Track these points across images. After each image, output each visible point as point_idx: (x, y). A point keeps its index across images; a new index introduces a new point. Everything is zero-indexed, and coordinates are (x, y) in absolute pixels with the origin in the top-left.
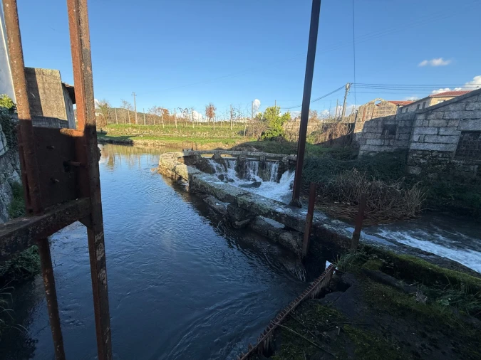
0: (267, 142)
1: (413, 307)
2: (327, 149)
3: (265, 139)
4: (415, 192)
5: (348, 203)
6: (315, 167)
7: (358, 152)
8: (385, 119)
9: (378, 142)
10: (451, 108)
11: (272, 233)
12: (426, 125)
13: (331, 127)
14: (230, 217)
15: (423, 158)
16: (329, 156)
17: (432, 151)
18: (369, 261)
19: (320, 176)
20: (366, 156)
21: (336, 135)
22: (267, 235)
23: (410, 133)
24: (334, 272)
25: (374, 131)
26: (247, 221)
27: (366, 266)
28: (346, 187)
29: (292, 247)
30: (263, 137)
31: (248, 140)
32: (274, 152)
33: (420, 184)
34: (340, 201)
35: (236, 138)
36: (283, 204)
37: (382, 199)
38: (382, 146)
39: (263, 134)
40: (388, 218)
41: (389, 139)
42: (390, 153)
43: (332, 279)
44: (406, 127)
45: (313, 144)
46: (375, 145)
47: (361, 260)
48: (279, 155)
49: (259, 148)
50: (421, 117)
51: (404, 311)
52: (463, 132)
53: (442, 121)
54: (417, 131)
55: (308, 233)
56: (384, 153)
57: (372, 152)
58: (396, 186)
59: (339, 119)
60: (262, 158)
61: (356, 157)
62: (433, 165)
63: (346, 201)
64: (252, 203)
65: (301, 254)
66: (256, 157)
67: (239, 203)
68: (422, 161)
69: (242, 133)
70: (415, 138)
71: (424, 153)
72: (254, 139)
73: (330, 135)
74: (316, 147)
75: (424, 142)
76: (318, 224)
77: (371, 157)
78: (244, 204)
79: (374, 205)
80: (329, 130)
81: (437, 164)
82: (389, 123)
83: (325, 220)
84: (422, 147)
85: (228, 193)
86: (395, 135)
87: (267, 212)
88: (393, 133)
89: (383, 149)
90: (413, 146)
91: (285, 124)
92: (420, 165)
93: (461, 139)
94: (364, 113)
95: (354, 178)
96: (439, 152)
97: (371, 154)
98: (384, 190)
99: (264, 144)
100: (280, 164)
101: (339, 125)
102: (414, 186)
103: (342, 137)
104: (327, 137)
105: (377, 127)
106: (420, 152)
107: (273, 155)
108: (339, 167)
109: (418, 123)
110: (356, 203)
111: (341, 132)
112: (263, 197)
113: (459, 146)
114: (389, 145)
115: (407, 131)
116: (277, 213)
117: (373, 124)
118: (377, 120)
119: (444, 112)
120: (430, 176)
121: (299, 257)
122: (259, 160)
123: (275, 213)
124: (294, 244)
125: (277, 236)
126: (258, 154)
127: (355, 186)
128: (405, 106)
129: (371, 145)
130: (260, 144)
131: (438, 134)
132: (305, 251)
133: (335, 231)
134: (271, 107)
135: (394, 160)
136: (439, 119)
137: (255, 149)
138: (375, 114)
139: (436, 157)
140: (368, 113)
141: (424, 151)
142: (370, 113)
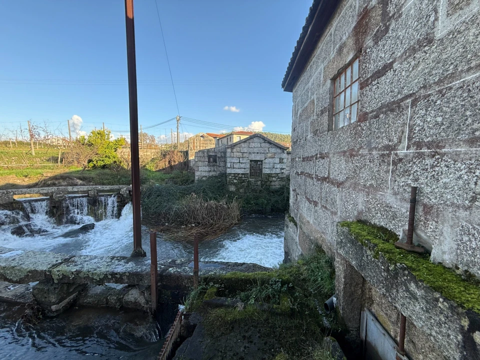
0: (98, 171)
1: (238, 317)
2: (168, 175)
3: (94, 167)
4: (234, 204)
5: (193, 225)
6: (158, 196)
7: (194, 177)
8: (208, 151)
9: (207, 169)
10: (243, 145)
11: (113, 299)
12: (233, 156)
13: (169, 154)
14: (39, 303)
15: (235, 179)
16: (170, 184)
17: (239, 174)
18: (208, 291)
19: (165, 204)
20: (200, 181)
21: (175, 162)
22: (107, 303)
23: (225, 161)
24: (183, 317)
25: (203, 160)
26: (72, 297)
27: (206, 298)
28: (189, 211)
29: (140, 305)
30: (91, 164)
31: (67, 170)
32: (109, 184)
33: (236, 198)
34: (186, 225)
35: (45, 167)
36: (124, 258)
37: (216, 215)
38: (210, 171)
39: (90, 161)
40: (222, 229)
41: (213, 166)
42: (216, 177)
43: (182, 326)
44: (222, 157)
45: (154, 170)
46: (205, 171)
47: (203, 292)
48: (116, 187)
49: (85, 179)
50: (229, 150)
51: (233, 325)
52: (251, 161)
53: (240, 154)
54: (228, 160)
55: (154, 284)
56: (212, 177)
57: (204, 176)
58: (223, 202)
59: (175, 147)
60: (91, 193)
61: (193, 181)
62: (241, 183)
63: (191, 223)
64: (78, 272)
65: (151, 309)
66: (84, 192)
67: (55, 277)
68: (235, 181)
69: (55, 160)
70: (228, 165)
71: (236, 175)
72: (76, 168)
73: (169, 162)
74: (158, 173)
75: (234, 168)
76: (164, 270)
77: (204, 181)
78: (64, 276)
79: (212, 221)
80: (168, 156)
81: (243, 183)
82: (211, 154)
83: (170, 263)
84: (233, 171)
85: (32, 267)
86: (216, 162)
87: (102, 277)
88: (215, 161)
89: (211, 174)
90: (229, 171)
91: (119, 150)
92: (234, 184)
93: (251, 165)
94: (194, 144)
95: (194, 202)
96: (242, 174)
97: (204, 178)
98: (217, 207)
99: (93, 174)
100: (118, 197)
101: (175, 153)
102: (234, 200)
103: (180, 163)
104: (167, 163)
105: (204, 156)
106: (233, 175)
107: (108, 187)
108: (181, 193)
109: (228, 155)
110: (199, 223)
111: (178, 159)
112: (96, 257)
113: (250, 170)
114: (214, 171)
115: (223, 160)
116: (116, 274)
117: (201, 154)
118: (203, 151)
119: (240, 147)
120: (241, 191)
121: (150, 314)
122: (88, 196)
123: (113, 274)
124: (142, 300)
125: (119, 300)
126: (85, 188)
127: (195, 208)
128: (220, 139)
129: (202, 171)
130: (87, 175)
131: (240, 162)
132: (154, 305)
133: (179, 273)
134: (98, 129)
135: (220, 182)
136: (238, 152)
137: (80, 182)
138: (201, 145)
139: (241, 177)
140: (197, 143)
141: (234, 174)
142: (198, 144)
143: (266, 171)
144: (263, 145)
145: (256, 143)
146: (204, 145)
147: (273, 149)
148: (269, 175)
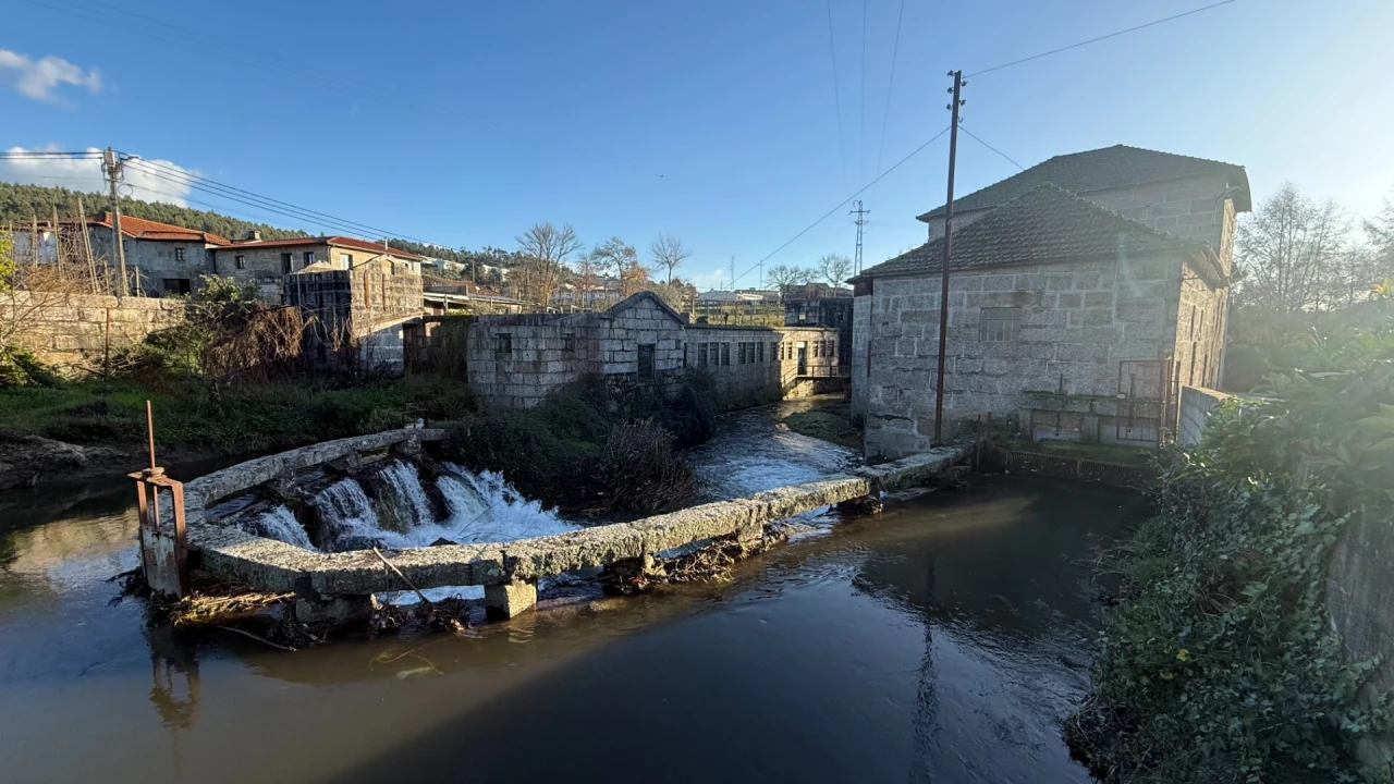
10: (626, 312)
12: (612, 337)
15: (616, 385)
17: (622, 374)
23: (598, 348)
25: (553, 346)
38: (564, 373)
41: (570, 359)
46: (558, 372)
50: (606, 325)
52: (639, 346)
53: (623, 332)
54: (606, 345)
62: (626, 394)
68: (618, 390)
70: (606, 356)
71: (618, 378)
75: (614, 362)
81: (628, 392)
82: (566, 331)
84: (613, 369)
86: (574, 351)
90: (606, 369)
92: (616, 397)
93: (639, 355)
96: (628, 374)
101: (287, 314)
105: (555, 338)
106: (613, 377)
109: (605, 334)
113: (639, 365)
114: (572, 370)
117: (551, 332)
119: (622, 317)
129: (554, 373)
131: (623, 350)
136: (620, 328)
138: (388, 293)
139: (626, 381)
140: (373, 286)
141: (616, 375)
142: (378, 289)
143: (660, 366)
144: (655, 313)
145: (646, 310)
146: (395, 294)
147: (668, 323)
148: (664, 373)
